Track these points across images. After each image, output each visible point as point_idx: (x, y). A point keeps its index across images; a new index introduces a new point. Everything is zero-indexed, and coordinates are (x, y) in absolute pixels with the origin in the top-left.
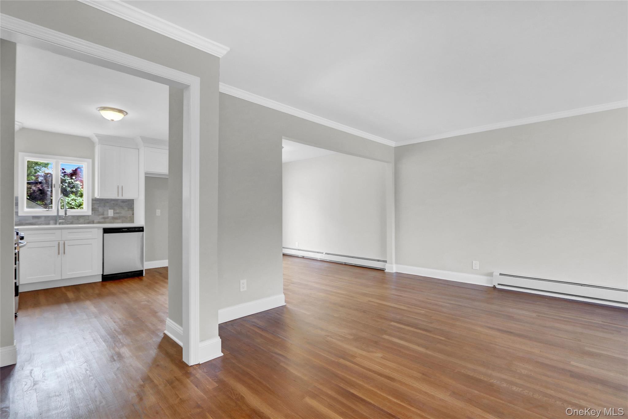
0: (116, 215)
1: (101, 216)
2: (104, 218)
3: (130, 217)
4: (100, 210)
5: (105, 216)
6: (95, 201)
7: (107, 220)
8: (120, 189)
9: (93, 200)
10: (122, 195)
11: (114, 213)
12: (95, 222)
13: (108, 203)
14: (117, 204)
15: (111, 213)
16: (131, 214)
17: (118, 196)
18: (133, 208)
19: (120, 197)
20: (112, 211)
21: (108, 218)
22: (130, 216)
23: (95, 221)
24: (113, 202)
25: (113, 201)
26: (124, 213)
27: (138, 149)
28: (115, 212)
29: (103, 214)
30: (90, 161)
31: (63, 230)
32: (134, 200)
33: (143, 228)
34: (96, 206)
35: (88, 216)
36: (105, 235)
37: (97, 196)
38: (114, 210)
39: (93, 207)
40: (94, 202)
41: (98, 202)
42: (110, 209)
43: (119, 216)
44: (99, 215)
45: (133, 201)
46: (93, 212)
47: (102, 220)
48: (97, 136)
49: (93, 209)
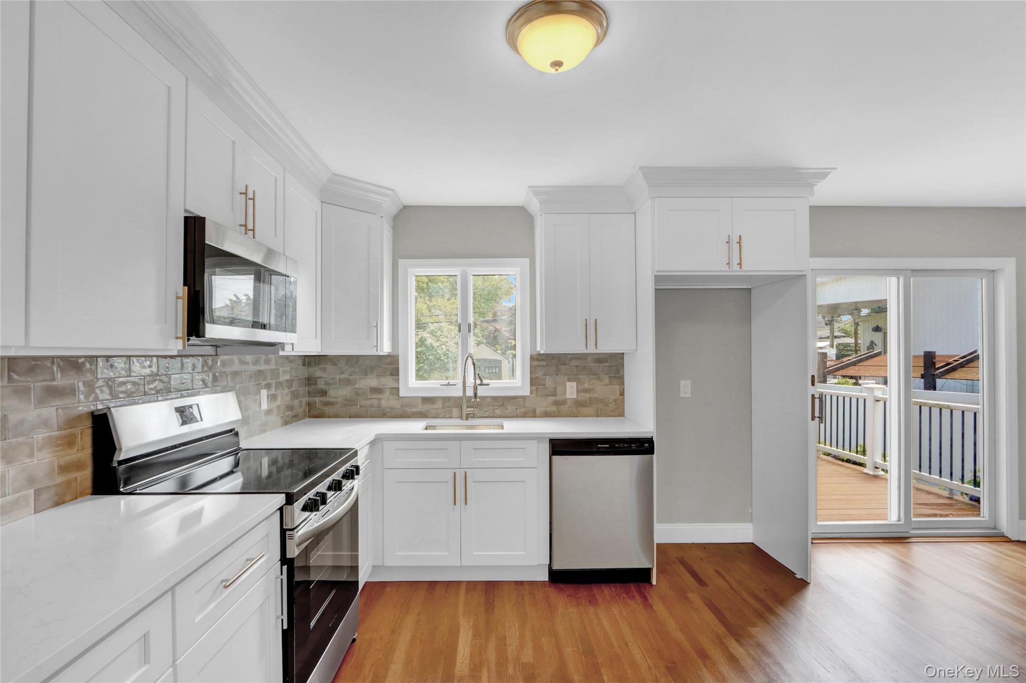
0: (583, 394)
1: (551, 399)
2: (556, 403)
3: (615, 400)
4: (549, 382)
5: (558, 398)
6: (537, 360)
7: (564, 408)
8: (592, 328)
9: (532, 358)
10: (596, 344)
11: (578, 391)
12: (537, 414)
13: (564, 364)
14: (585, 367)
15: (571, 390)
16: (618, 394)
17: (587, 348)
18: (623, 376)
19: (591, 350)
20: (574, 384)
21: (564, 402)
22: (614, 397)
23: (539, 410)
24: (575, 363)
25: (577, 359)
26: (602, 389)
27: (635, 213)
28: (580, 387)
29: (554, 394)
30: (527, 260)
31: (463, 443)
32: (625, 357)
33: (650, 441)
34: (539, 374)
35: (524, 397)
36: (556, 458)
37: (541, 349)
38: (579, 382)
39: (534, 376)
40: (536, 363)
41: (544, 363)
42: (569, 380)
43: (590, 398)
44: (547, 395)
45: (623, 358)
46: (534, 388)
47: (553, 409)
48: (537, 191)
49: (533, 382)
